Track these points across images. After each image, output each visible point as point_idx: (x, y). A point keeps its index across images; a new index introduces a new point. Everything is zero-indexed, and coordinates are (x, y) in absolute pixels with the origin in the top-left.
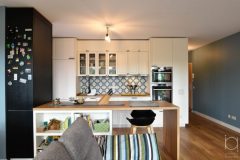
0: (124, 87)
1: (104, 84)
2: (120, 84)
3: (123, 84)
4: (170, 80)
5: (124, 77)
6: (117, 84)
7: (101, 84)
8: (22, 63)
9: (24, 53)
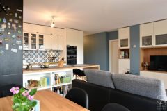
0: (45, 58)
1: (32, 56)
2: (43, 56)
3: (45, 56)
4: (76, 54)
5: (45, 51)
6: (41, 56)
7: (29, 56)
8: (14, 36)
9: (15, 28)
